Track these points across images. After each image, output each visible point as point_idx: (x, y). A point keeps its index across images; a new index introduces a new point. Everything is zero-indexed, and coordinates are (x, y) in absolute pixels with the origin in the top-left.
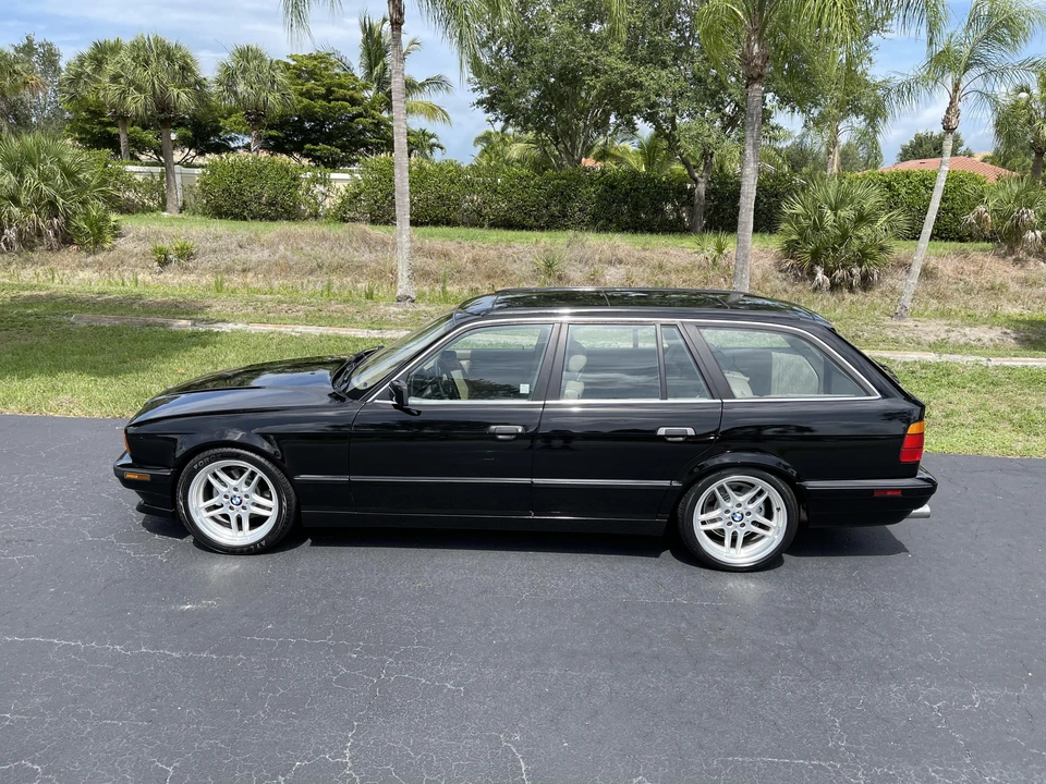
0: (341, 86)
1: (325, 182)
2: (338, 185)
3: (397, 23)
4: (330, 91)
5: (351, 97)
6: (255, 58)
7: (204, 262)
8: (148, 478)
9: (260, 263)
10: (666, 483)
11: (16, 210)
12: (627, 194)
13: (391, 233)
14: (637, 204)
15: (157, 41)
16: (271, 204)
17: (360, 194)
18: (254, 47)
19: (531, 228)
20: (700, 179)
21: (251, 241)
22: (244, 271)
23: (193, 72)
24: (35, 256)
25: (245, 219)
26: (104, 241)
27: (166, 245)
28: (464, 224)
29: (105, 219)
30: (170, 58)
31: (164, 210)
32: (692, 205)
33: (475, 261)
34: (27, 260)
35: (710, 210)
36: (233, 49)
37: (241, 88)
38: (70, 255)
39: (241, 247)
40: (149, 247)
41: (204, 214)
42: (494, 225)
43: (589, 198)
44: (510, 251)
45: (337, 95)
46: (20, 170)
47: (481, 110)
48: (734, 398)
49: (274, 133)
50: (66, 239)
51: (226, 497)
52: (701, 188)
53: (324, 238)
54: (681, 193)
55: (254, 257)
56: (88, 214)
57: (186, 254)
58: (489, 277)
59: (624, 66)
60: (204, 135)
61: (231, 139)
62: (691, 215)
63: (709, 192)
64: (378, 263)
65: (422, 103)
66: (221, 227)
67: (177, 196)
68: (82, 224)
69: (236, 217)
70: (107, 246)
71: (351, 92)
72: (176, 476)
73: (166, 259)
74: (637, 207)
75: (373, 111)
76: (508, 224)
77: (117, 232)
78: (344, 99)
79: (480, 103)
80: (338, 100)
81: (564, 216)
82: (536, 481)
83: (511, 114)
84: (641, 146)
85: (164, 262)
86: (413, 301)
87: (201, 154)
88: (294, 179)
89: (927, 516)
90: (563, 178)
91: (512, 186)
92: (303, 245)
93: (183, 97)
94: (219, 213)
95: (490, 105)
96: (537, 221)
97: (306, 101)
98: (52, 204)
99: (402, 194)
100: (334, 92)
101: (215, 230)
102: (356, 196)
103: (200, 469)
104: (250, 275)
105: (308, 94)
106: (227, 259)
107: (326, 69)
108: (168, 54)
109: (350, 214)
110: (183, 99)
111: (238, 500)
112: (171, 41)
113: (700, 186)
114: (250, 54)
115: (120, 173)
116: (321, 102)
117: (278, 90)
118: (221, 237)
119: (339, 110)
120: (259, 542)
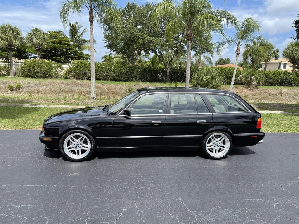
0: (64, 41)
1: (61, 67)
2: (64, 68)
3: (92, 21)
4: (61, 42)
5: (67, 44)
6: (39, 32)
7: (26, 90)
8: (51, 140)
9: (43, 90)
10: (199, 136)
12: (149, 72)
13: (83, 82)
14: (151, 75)
15: (9, 26)
16: (43, 74)
17: (71, 71)
18: (38, 28)
19: (122, 81)
20: (168, 68)
21: (39, 84)
22: (38, 92)
23: (20, 35)
25: (35, 78)
27: (12, 85)
28: (102, 80)
31: (9, 75)
32: (166, 75)
33: (108, 89)
35: (171, 76)
36: (32, 29)
37: (34, 40)
39: (36, 85)
40: (7, 86)
41: (22, 76)
42: (111, 80)
43: (138, 73)
44: (118, 87)
45: (63, 43)
47: (107, 48)
48: (215, 112)
49: (43, 53)
51: (74, 145)
52: (169, 70)
53: (63, 83)
54: (163, 72)
55: (41, 89)
57: (19, 88)
58: (112, 94)
59: (148, 37)
60: (21, 54)
61: (29, 55)
62: (166, 78)
63: (170, 72)
64: (79, 90)
65: (88, 46)
66: (30, 80)
67: (13, 71)
69: (33, 77)
71: (67, 42)
72: (60, 139)
73: (12, 89)
74: (151, 76)
75: (74, 48)
76: (115, 80)
78: (65, 44)
79: (106, 46)
80: (63, 44)
81: (132, 78)
82: (164, 136)
83: (116, 49)
84: (150, 59)
85: (12, 90)
86: (96, 99)
87: (20, 59)
88: (51, 67)
89: (262, 143)
90: (130, 67)
91: (117, 69)
92: (56, 85)
93: (17, 42)
94: (27, 76)
95: (109, 46)
96: (124, 79)
97: (54, 44)
99: (93, 68)
100: (62, 42)
101: (28, 81)
102: (70, 72)
103: (67, 136)
104: (40, 94)
105: (54, 43)
106: (32, 89)
107: (60, 36)
108: (12, 30)
109: (68, 77)
110: (17, 43)
111: (78, 145)
112: (13, 26)
113: (168, 70)
114: (37, 30)
116: (58, 45)
117: (46, 41)
118: (30, 83)
119: (64, 47)
120: (84, 157)
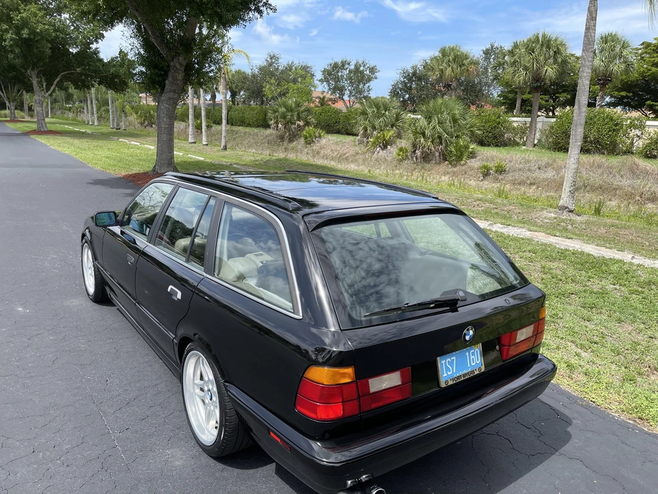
1: (642, 127)
2: (651, 130)
6: (613, 40)
7: (509, 177)
9: (544, 180)
11: (422, 140)
15: (544, 36)
18: (614, 33)
21: (547, 165)
22: (531, 184)
23: (561, 54)
24: (428, 166)
26: (462, 160)
27: (491, 165)
29: (467, 147)
30: (549, 47)
34: (423, 168)
38: (445, 166)
39: (539, 168)
46: (430, 118)
49: (623, 94)
50: (445, 157)
53: (599, 166)
55: (543, 176)
56: (457, 143)
57: (501, 170)
64: (633, 188)
67: (534, 136)
68: (453, 149)
70: (463, 162)
73: (488, 172)
77: (473, 155)
85: (486, 174)
88: (616, 125)
98: (440, 137)
106: (523, 176)
108: (547, 43)
110: (550, 72)
114: (609, 38)
115: (505, 121)
